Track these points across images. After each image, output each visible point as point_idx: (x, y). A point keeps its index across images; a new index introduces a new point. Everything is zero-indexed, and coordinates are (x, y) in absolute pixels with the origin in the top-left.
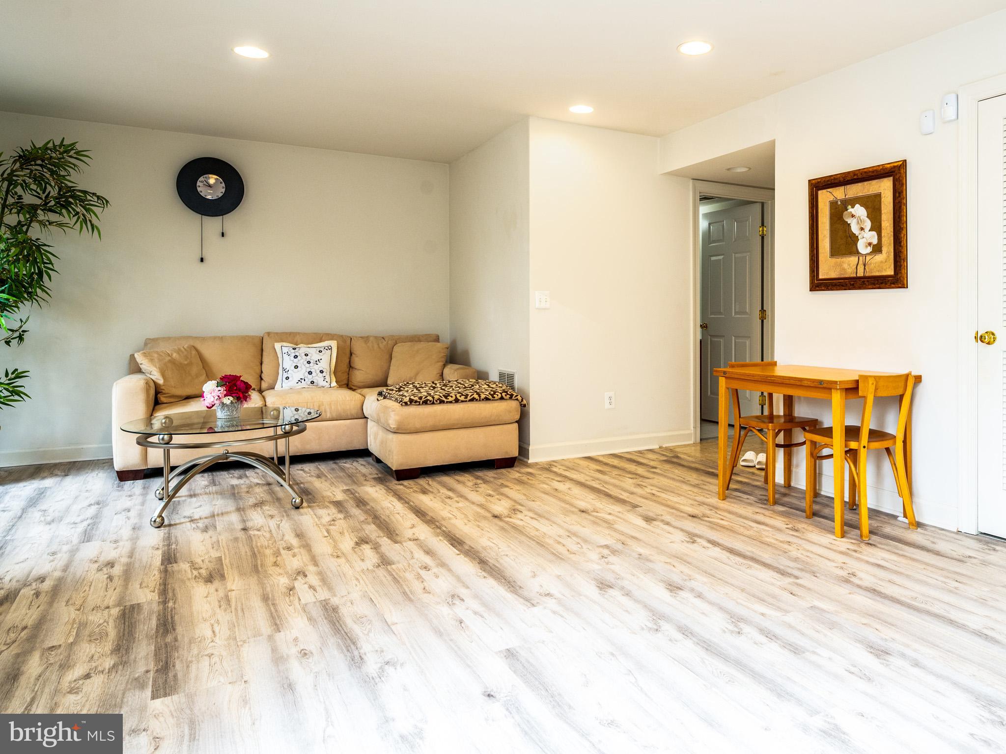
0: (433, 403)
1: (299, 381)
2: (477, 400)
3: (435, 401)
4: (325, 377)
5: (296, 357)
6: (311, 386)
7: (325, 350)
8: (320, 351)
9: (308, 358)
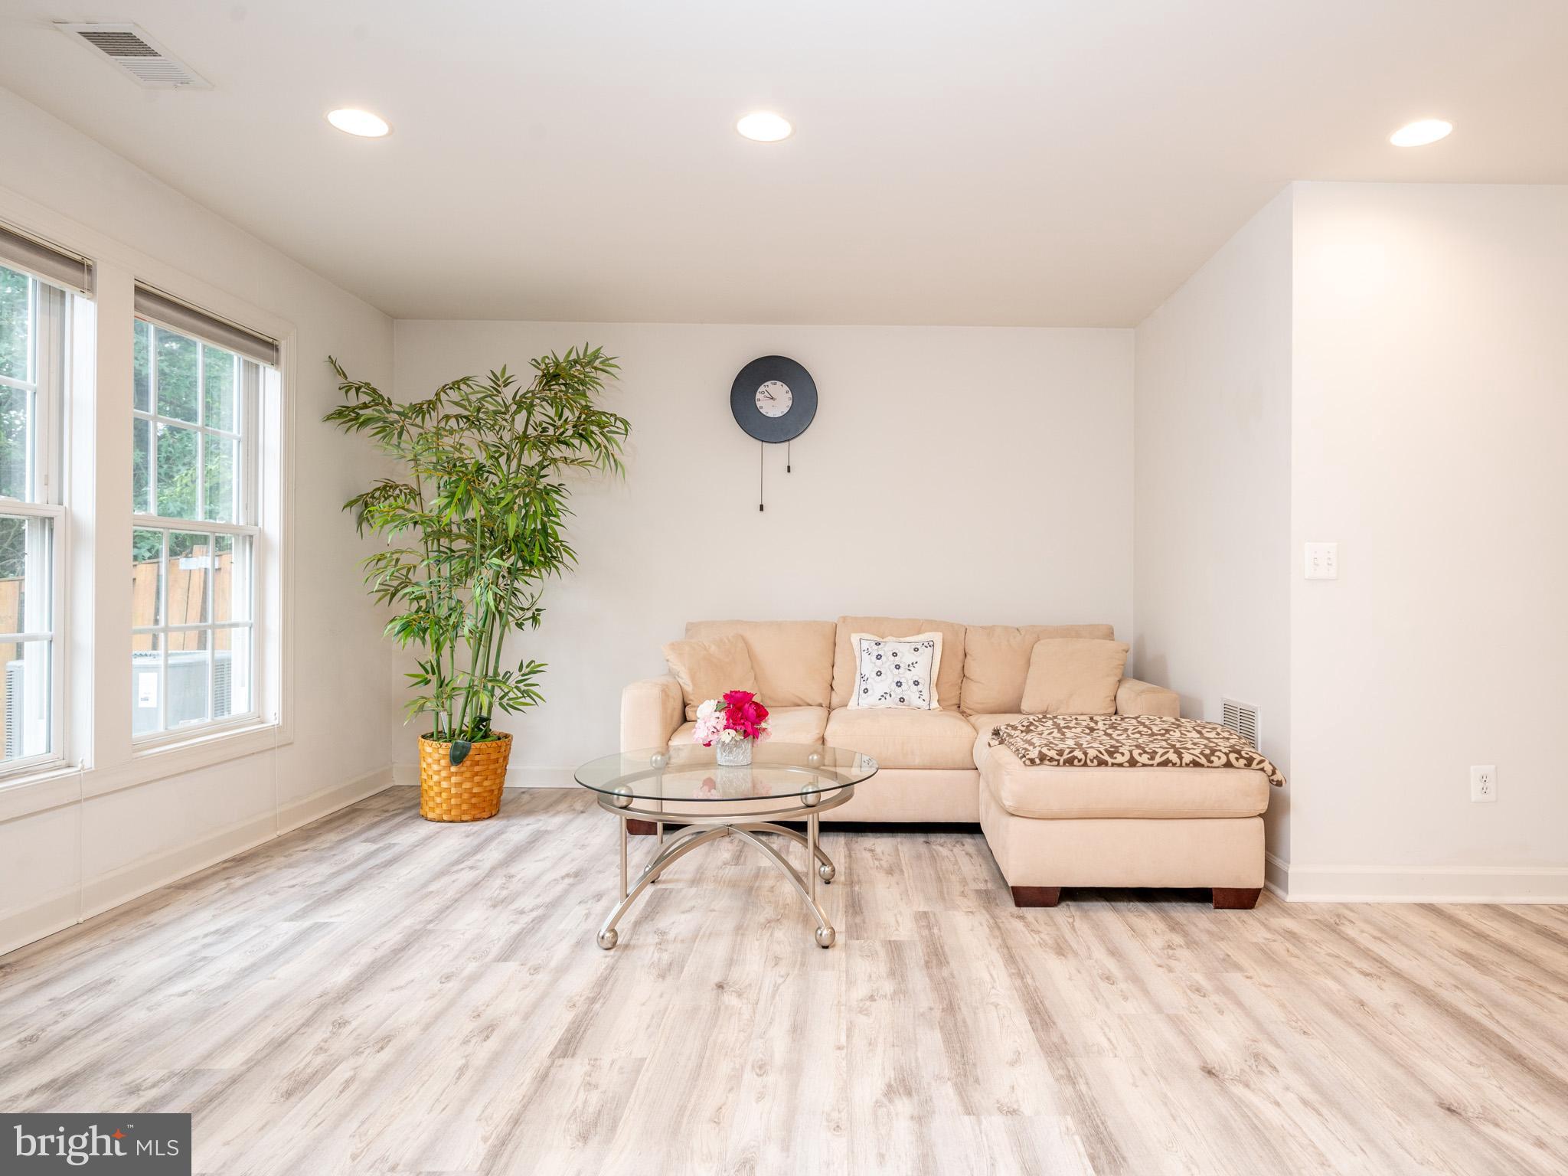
0: (1085, 765)
1: (883, 696)
2: (1174, 765)
3: (1088, 761)
4: (921, 692)
5: (879, 657)
6: (901, 706)
7: (923, 647)
8: (916, 650)
9: (897, 660)
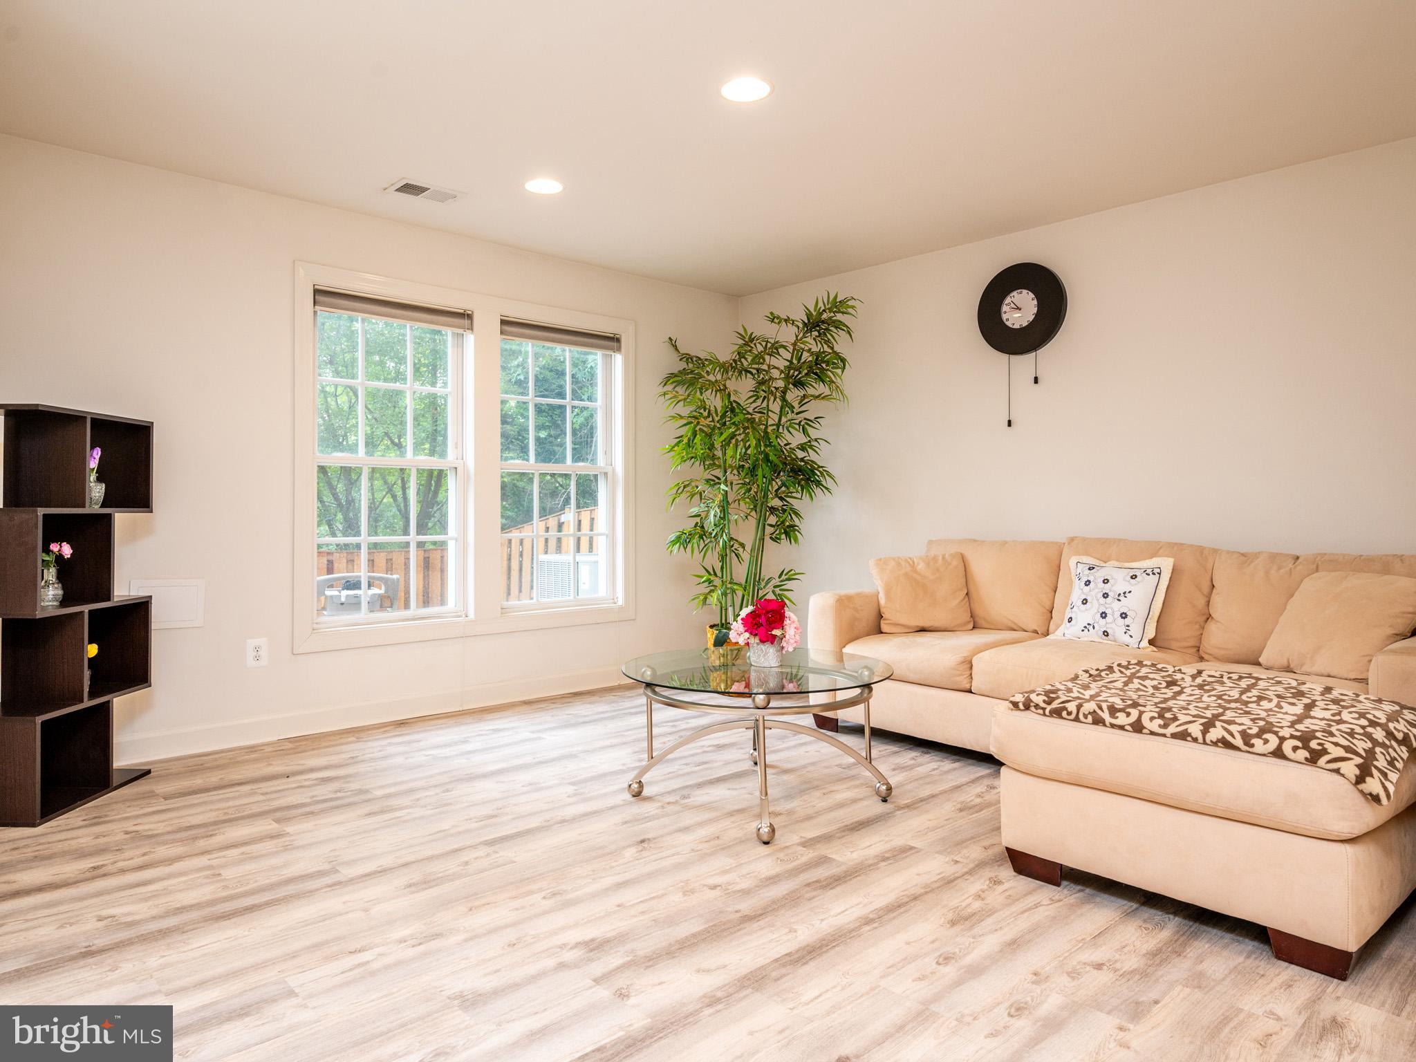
1: (1085, 627)
4: (1128, 626)
5: (1088, 583)
6: (1105, 640)
7: (1145, 574)
8: (1134, 577)
9: (1107, 588)
